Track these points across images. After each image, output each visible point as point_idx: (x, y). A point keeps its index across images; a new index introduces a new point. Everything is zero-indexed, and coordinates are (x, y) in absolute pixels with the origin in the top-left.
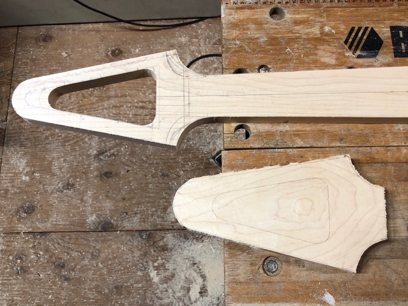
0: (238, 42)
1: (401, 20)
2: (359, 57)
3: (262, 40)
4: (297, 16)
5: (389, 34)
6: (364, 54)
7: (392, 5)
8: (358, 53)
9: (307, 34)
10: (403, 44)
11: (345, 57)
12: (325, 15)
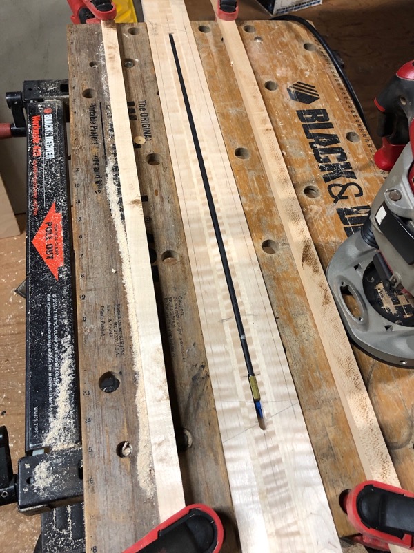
0: (277, 27)
1: (334, 116)
2: (289, 90)
3: (283, 39)
4: (312, 57)
5: (317, 108)
6: (292, 93)
7: (347, 111)
8: (292, 90)
9: (298, 62)
10: (311, 116)
11: (286, 82)
12: (320, 72)
